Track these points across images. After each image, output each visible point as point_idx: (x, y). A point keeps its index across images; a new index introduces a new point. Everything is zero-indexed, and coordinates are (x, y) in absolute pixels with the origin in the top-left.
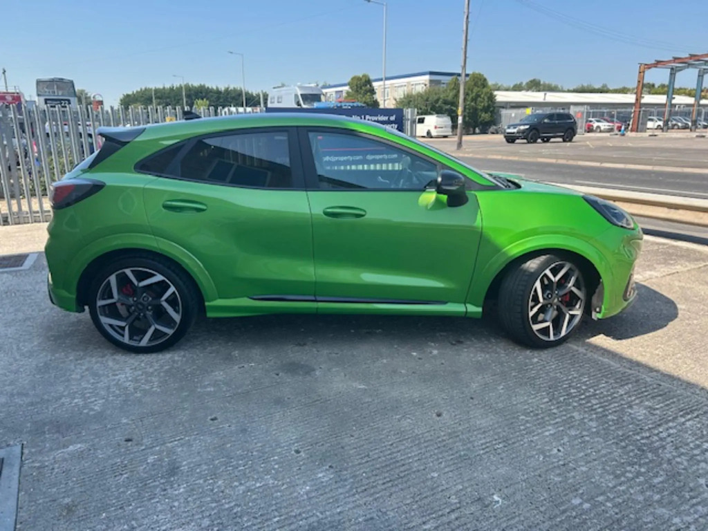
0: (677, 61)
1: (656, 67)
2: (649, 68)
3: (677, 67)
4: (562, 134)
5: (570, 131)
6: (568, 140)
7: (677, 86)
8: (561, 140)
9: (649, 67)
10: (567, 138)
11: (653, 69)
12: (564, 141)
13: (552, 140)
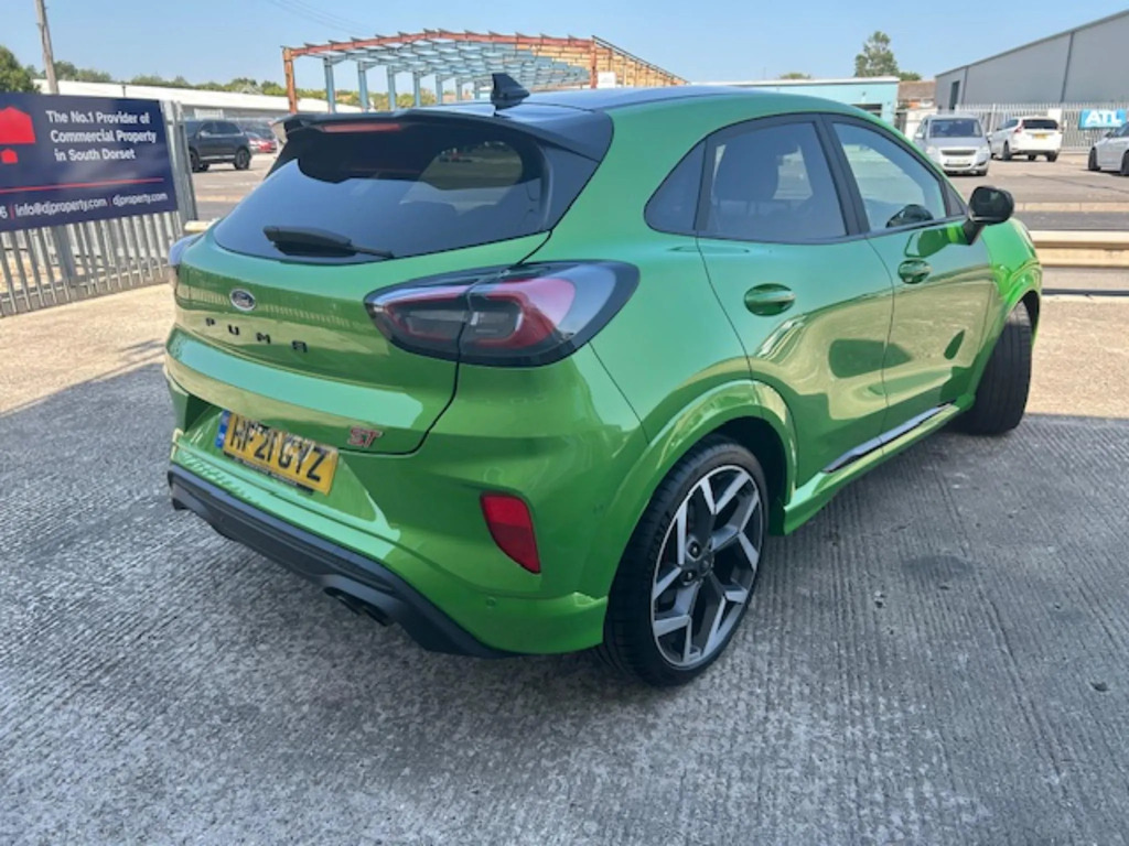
0: (335, 47)
1: (305, 54)
2: (299, 55)
3: (331, 57)
4: (233, 157)
5: (242, 152)
6: (242, 166)
7: (337, 89)
8: (231, 166)
9: (299, 53)
10: (241, 163)
11: (303, 57)
12: (238, 168)
13: (212, 167)
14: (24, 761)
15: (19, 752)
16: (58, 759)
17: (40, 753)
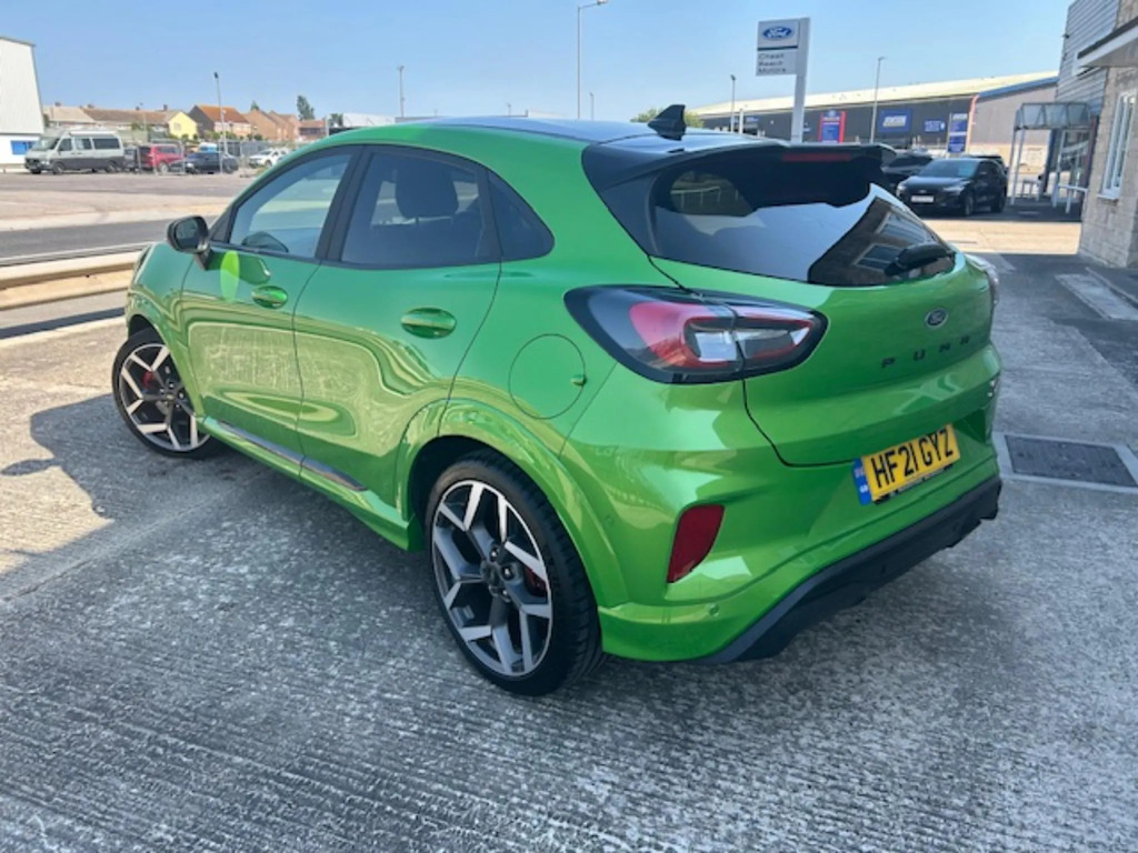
14: (1111, 824)
15: (1102, 834)
16: (1093, 801)
17: (1093, 817)
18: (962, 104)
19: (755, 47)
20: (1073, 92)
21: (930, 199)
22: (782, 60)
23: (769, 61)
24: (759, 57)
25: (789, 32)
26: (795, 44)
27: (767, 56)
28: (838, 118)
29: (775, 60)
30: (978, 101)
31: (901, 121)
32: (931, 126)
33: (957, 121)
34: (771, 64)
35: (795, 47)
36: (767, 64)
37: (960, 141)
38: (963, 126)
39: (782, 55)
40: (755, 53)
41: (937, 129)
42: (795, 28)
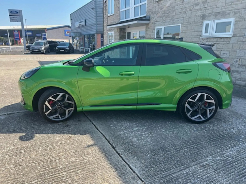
18: (43, 30)
19: (9, 15)
20: (76, 30)
21: (63, 50)
22: (16, 19)
23: (13, 18)
24: (10, 17)
25: (17, 13)
26: (19, 15)
27: (12, 17)
28: (18, 32)
29: (14, 18)
30: (47, 30)
31: (31, 33)
32: (38, 35)
33: (43, 34)
34: (14, 19)
35: (20, 16)
36: (12, 19)
37: (45, 38)
38: (45, 35)
39: (16, 18)
40: (9, 16)
41: (39, 36)
42: (18, 12)
